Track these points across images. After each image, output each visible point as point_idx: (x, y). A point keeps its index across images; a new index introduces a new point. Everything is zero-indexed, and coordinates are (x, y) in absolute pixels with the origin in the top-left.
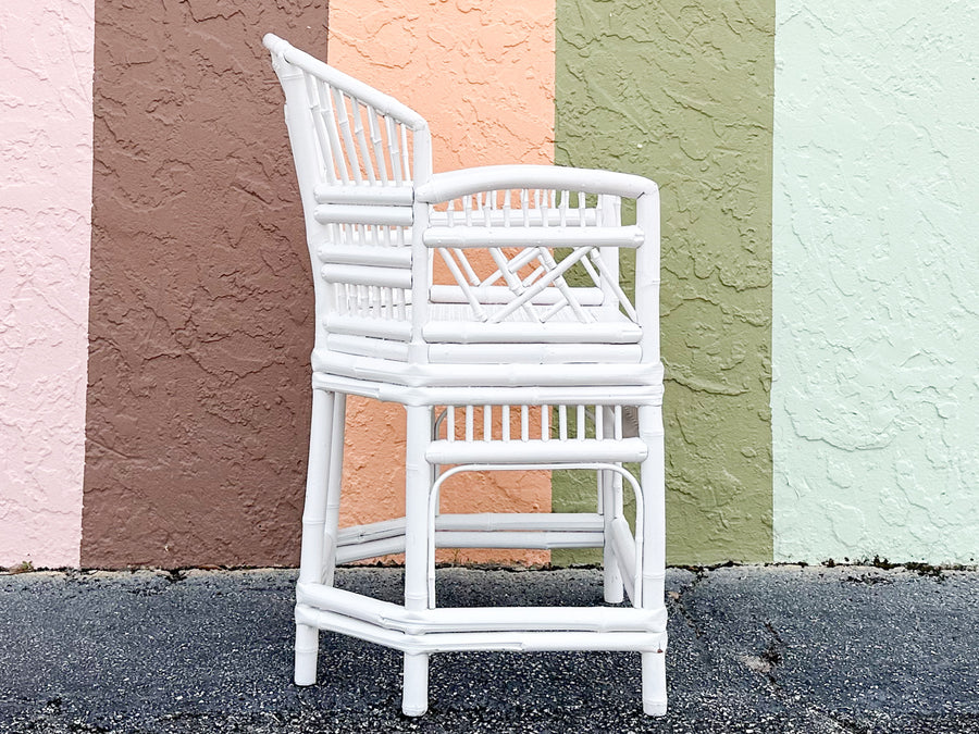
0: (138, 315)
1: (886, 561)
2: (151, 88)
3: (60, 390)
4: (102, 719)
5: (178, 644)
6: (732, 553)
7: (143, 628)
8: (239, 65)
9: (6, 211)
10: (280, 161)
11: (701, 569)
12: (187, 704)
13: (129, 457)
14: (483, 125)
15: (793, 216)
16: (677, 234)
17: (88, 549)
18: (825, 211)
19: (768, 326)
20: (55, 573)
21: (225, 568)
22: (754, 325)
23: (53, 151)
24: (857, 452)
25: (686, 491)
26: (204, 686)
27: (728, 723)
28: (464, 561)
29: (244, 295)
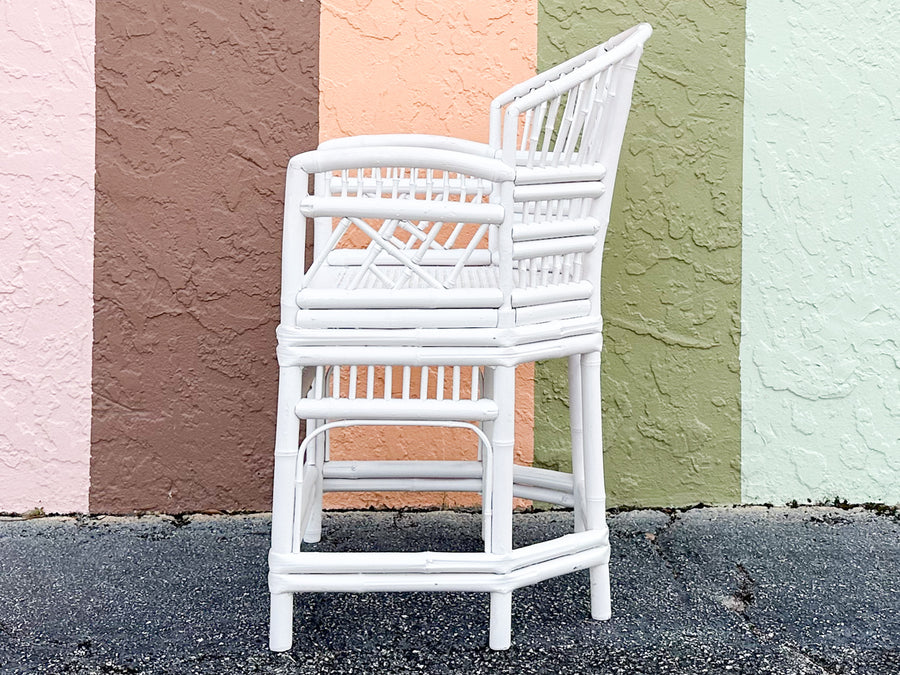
0: (140, 276)
1: (846, 501)
2: (151, 59)
3: (67, 347)
4: (131, 661)
5: (193, 588)
6: (702, 495)
7: (157, 572)
8: (236, 37)
9: (13, 177)
10: (275, 129)
11: (674, 510)
12: (209, 646)
13: (134, 410)
14: (468, 94)
15: (762, 180)
16: (652, 197)
17: (96, 496)
18: (792, 175)
19: (738, 283)
20: (65, 518)
21: (227, 513)
22: (724, 283)
23: (57, 120)
24: (821, 401)
25: (660, 438)
26: (223, 628)
27: (709, 659)
28: (451, 504)
29: (241, 256)
